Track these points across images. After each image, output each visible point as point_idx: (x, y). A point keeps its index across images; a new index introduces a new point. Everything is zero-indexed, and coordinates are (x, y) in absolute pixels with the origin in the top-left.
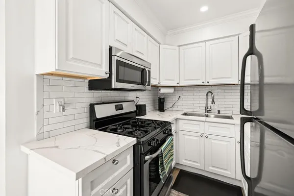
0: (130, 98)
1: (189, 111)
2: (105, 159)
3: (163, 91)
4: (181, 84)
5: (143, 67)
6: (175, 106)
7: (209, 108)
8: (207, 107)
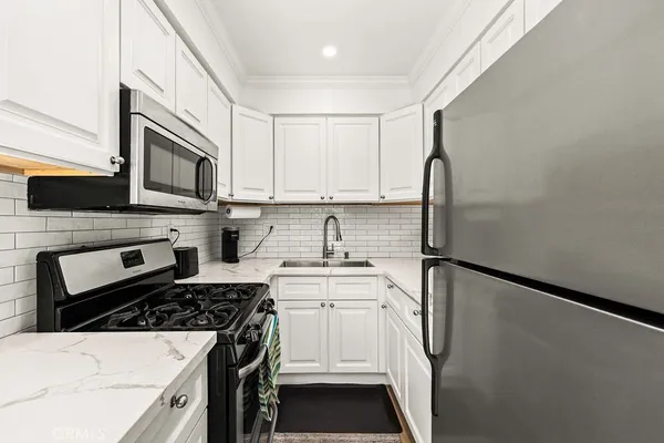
0: (155, 234)
1: (292, 257)
2: (162, 398)
3: (236, 213)
4: (279, 199)
5: (203, 155)
6: (261, 249)
7: (330, 248)
8: (325, 247)
